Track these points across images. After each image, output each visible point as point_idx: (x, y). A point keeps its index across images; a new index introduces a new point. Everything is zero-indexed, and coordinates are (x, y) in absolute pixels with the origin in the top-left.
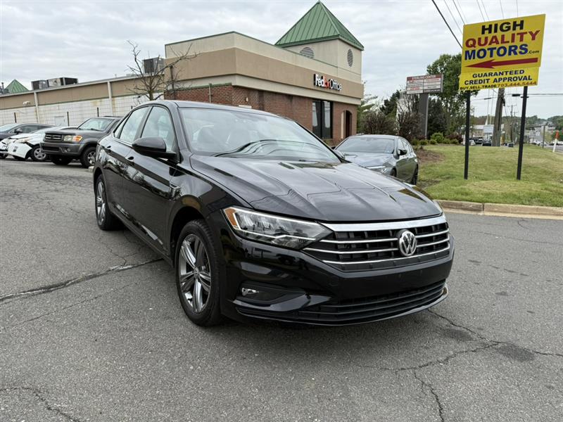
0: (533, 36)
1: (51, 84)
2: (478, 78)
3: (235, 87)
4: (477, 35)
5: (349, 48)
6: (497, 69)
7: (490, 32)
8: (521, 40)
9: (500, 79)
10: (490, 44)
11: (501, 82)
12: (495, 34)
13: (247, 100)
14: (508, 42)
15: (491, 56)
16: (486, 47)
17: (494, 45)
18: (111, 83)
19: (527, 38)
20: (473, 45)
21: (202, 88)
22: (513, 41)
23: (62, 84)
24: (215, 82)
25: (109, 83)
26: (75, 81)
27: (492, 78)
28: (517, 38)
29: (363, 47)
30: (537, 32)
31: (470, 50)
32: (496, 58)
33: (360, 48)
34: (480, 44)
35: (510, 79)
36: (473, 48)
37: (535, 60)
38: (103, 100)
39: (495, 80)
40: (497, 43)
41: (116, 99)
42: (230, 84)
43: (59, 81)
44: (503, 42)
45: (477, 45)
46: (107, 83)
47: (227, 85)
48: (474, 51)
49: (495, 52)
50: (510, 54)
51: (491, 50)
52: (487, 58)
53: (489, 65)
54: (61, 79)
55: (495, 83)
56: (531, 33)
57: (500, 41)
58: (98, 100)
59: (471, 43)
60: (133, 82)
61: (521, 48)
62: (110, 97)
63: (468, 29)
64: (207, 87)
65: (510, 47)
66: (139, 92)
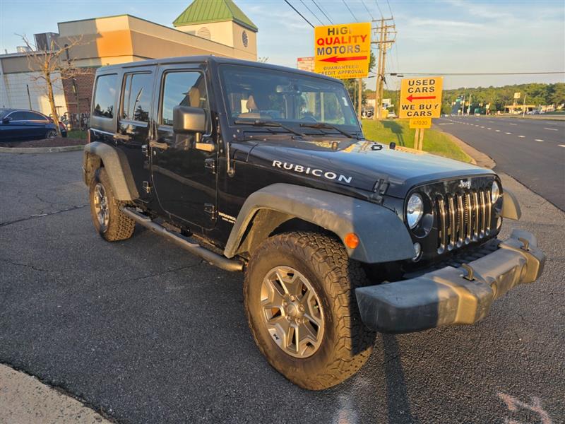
0: (363, 39)
2: (327, 70)
4: (325, 36)
5: (244, 29)
6: (340, 64)
7: (334, 34)
8: (356, 41)
9: (343, 72)
10: (334, 43)
11: (344, 74)
12: (338, 36)
14: (346, 43)
15: (336, 53)
16: (332, 46)
17: (337, 45)
19: (359, 39)
20: (322, 44)
22: (350, 41)
27: (337, 71)
28: (353, 39)
29: (257, 29)
30: (366, 36)
31: (321, 47)
32: (339, 55)
33: (255, 30)
34: (327, 43)
35: (349, 72)
36: (323, 46)
37: (365, 58)
39: (339, 73)
40: (339, 42)
44: (343, 42)
45: (325, 44)
48: (323, 49)
49: (338, 49)
50: (348, 52)
51: (335, 48)
52: (333, 55)
53: (334, 60)
55: (340, 75)
56: (362, 36)
57: (341, 41)
59: (321, 42)
61: (356, 48)
63: (318, 30)
65: (348, 47)
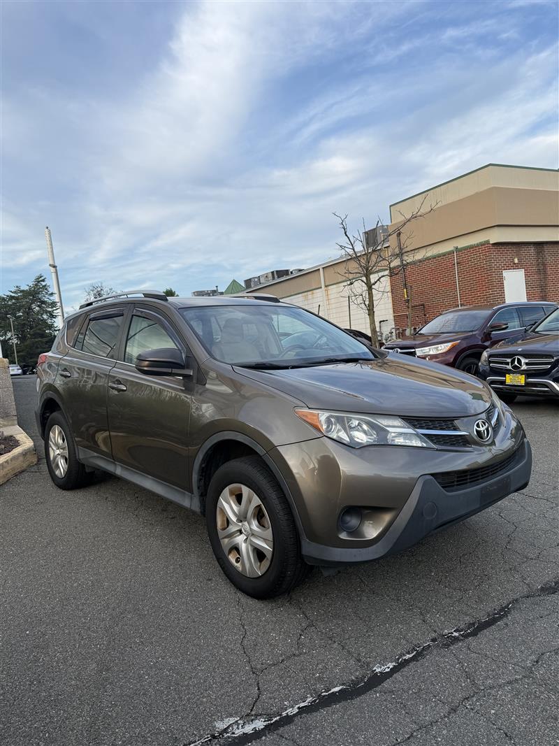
1: (262, 280)
3: (494, 244)
13: (516, 261)
18: (323, 268)
21: (444, 255)
23: (274, 278)
24: (462, 243)
25: (321, 270)
26: (286, 272)
38: (315, 291)
41: (330, 287)
42: (487, 242)
43: (270, 275)
46: (319, 269)
47: (482, 244)
54: (273, 272)
58: (310, 293)
60: (344, 264)
62: (323, 286)
64: (451, 253)
66: (351, 276)
